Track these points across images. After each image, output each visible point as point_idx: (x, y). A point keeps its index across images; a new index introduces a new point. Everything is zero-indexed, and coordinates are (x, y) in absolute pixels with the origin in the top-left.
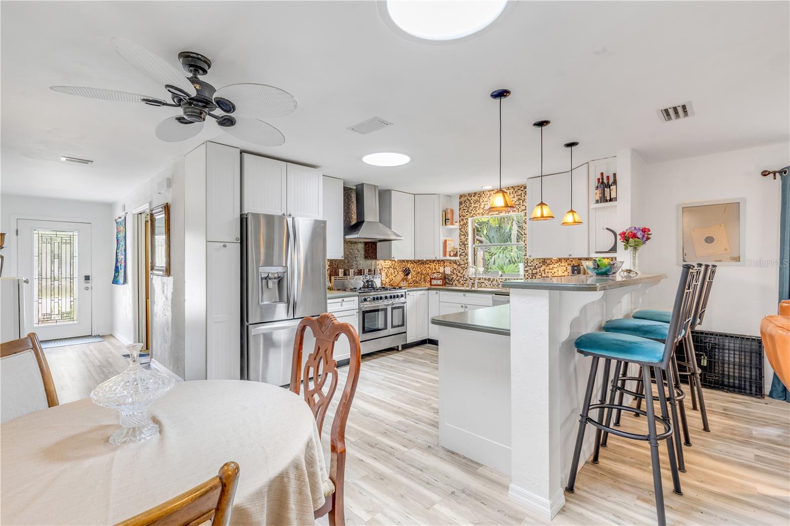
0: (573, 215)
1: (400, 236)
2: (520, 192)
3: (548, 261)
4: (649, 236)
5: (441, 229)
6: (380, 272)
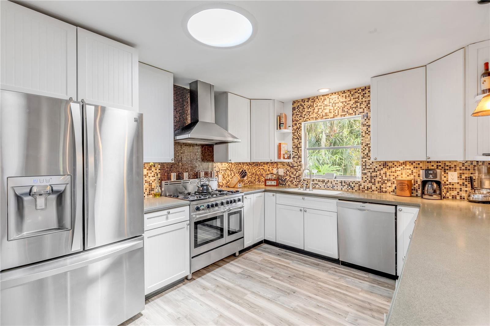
1: (237, 138)
2: (357, 95)
3: (390, 164)
5: (275, 132)
6: (216, 174)
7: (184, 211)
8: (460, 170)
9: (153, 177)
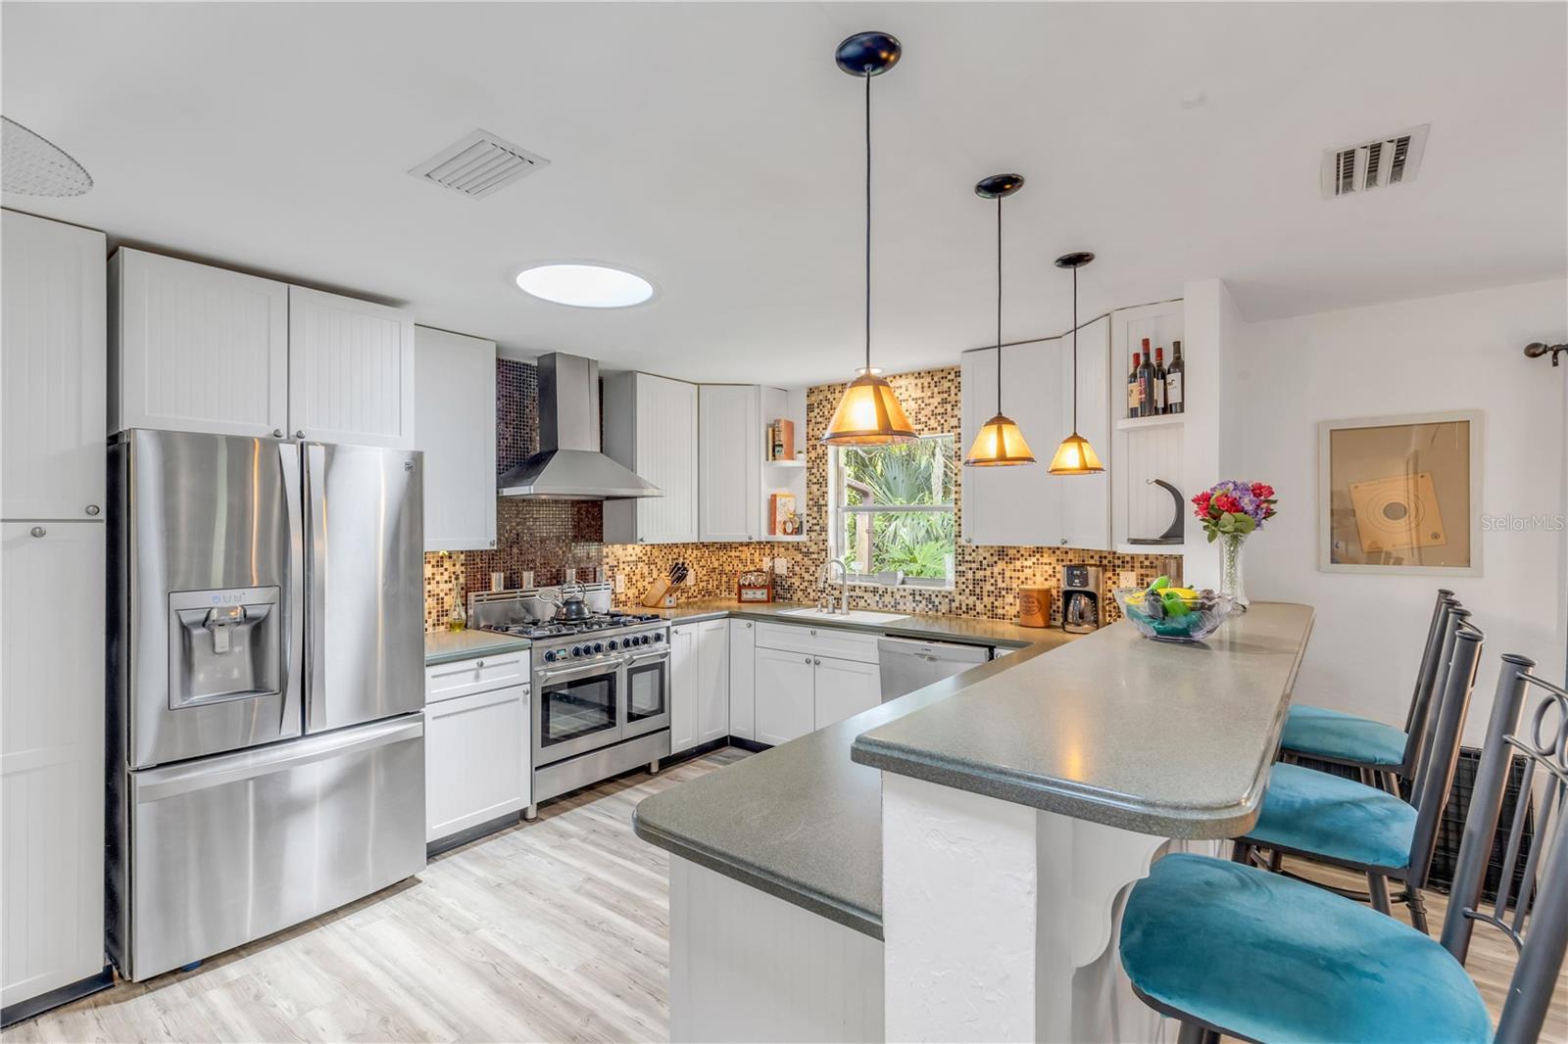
0: (1081, 448)
1: (658, 488)
2: (946, 384)
3: (1012, 552)
4: (1272, 506)
5: (762, 467)
6: (610, 573)
7: (517, 662)
8: (1142, 567)
9: (446, 582)
